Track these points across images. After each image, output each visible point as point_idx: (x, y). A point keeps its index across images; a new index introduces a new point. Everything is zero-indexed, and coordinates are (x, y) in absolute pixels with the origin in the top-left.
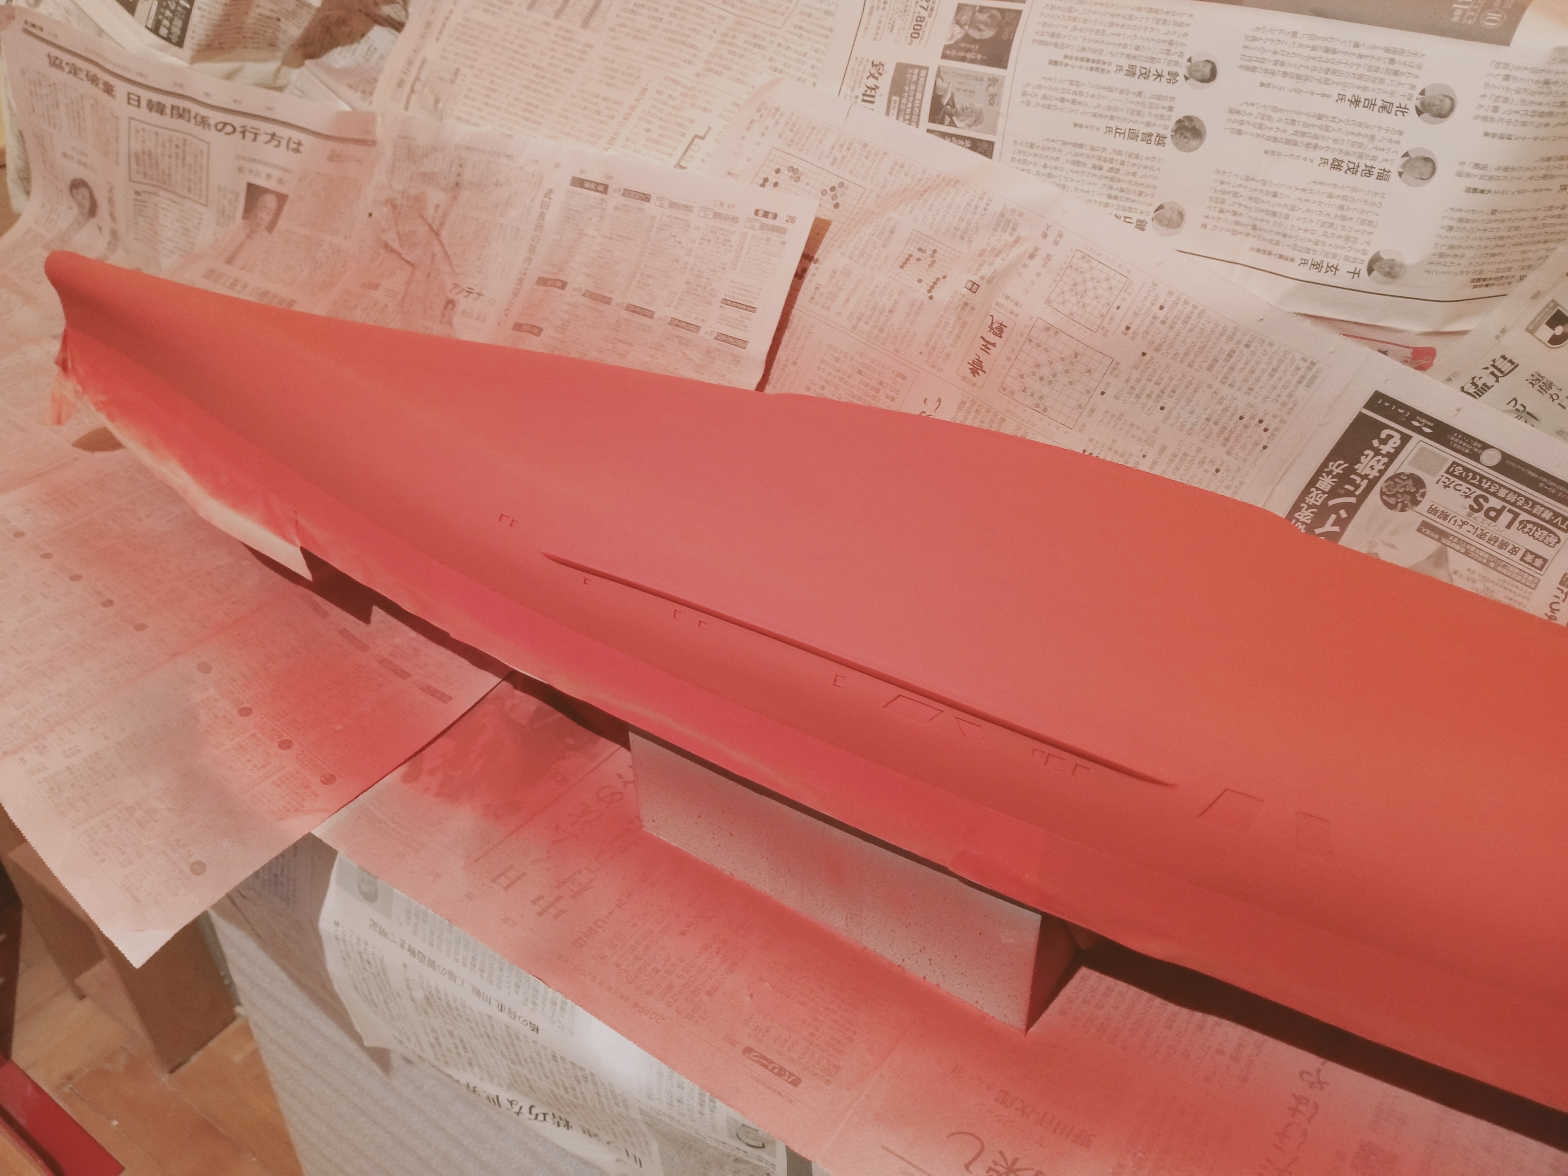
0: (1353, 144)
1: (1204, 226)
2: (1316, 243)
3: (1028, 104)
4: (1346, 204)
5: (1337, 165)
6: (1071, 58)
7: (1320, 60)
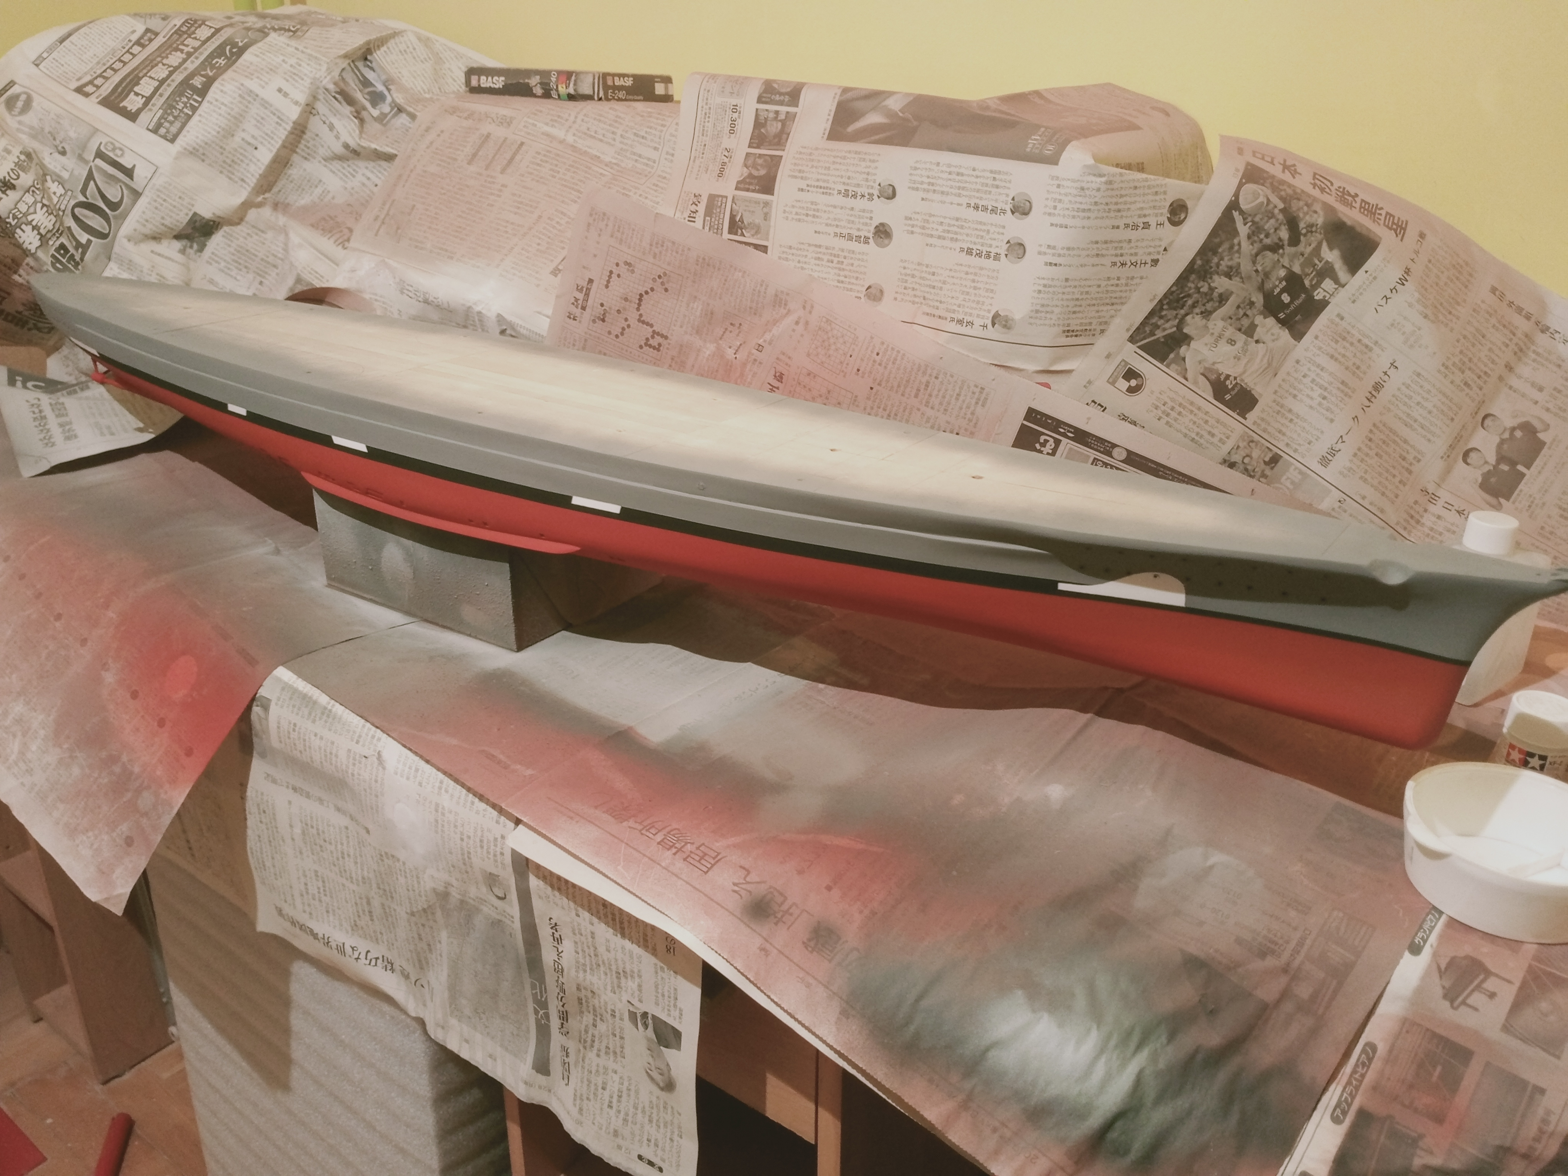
0: (978, 237)
1: (896, 299)
2: (959, 306)
3: (787, 219)
4: (976, 278)
5: (969, 252)
6: (811, 186)
7: (954, 180)
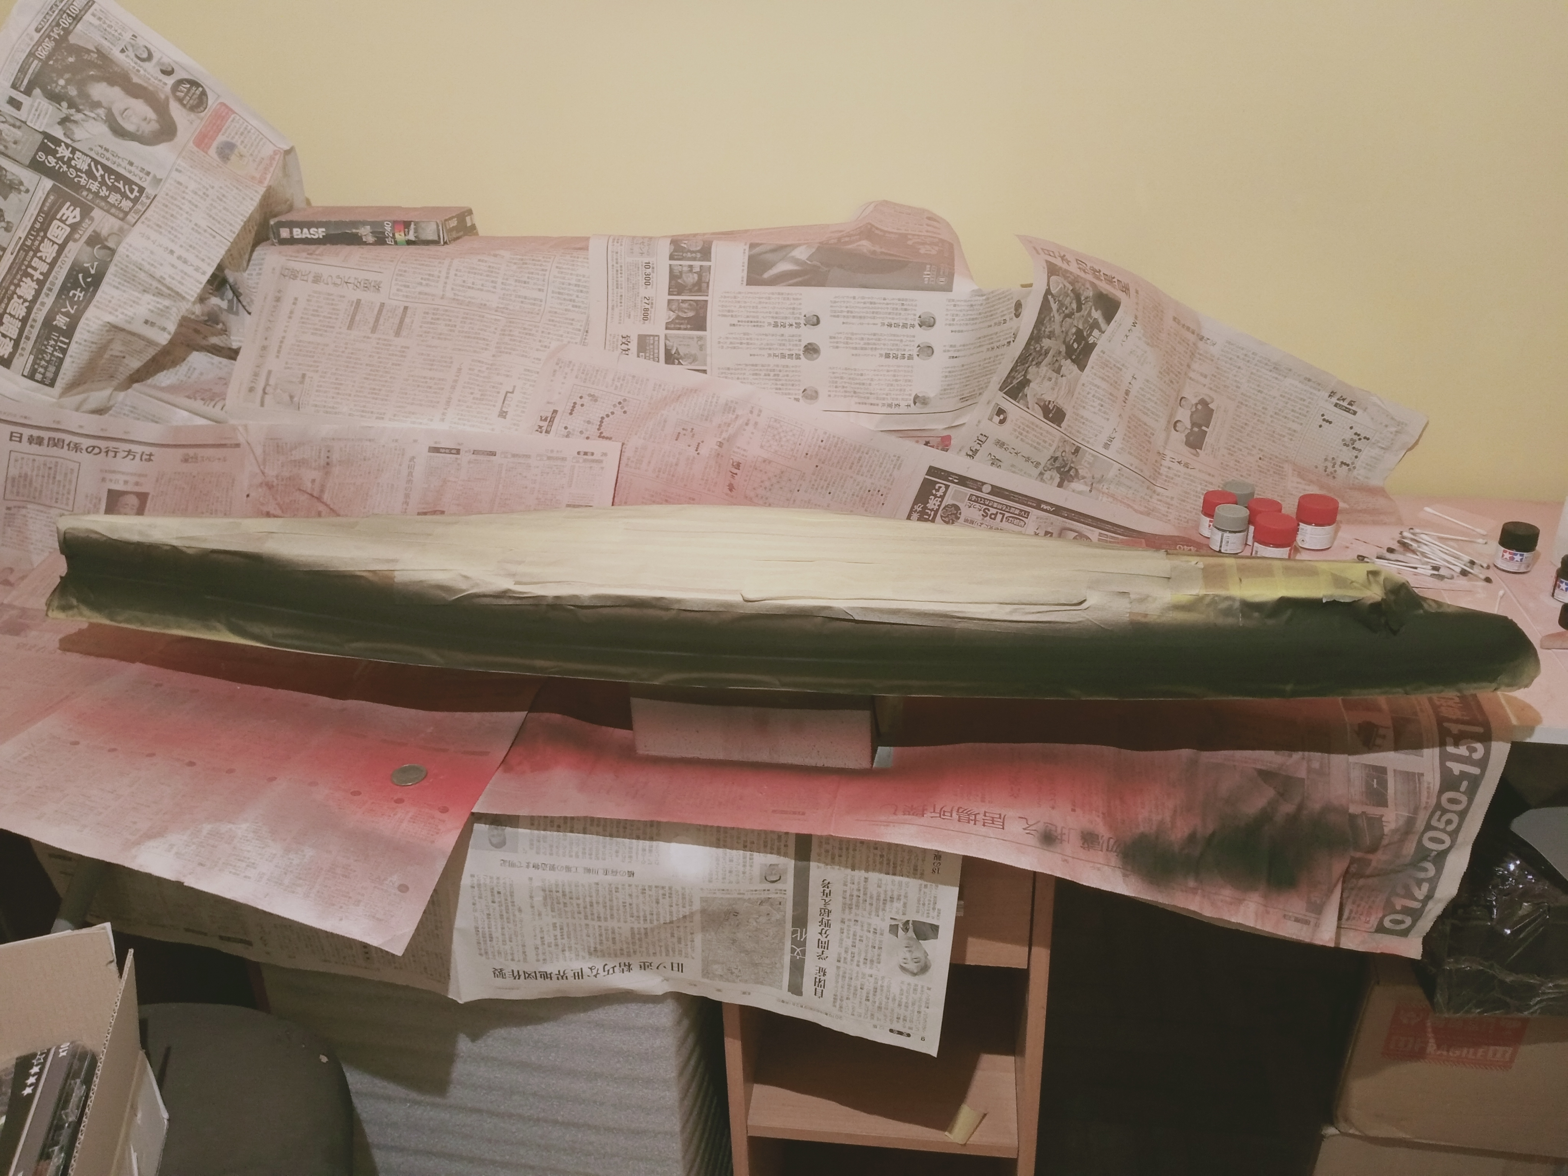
0: (893, 345)
1: (830, 396)
2: (887, 395)
3: (722, 347)
4: (896, 373)
5: (887, 356)
6: (741, 322)
7: (869, 308)
